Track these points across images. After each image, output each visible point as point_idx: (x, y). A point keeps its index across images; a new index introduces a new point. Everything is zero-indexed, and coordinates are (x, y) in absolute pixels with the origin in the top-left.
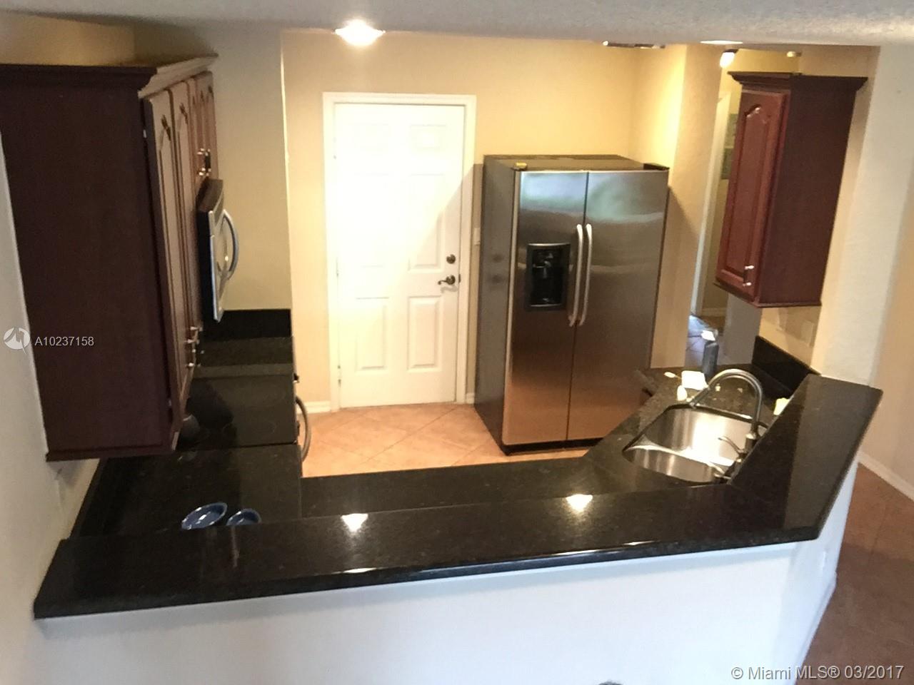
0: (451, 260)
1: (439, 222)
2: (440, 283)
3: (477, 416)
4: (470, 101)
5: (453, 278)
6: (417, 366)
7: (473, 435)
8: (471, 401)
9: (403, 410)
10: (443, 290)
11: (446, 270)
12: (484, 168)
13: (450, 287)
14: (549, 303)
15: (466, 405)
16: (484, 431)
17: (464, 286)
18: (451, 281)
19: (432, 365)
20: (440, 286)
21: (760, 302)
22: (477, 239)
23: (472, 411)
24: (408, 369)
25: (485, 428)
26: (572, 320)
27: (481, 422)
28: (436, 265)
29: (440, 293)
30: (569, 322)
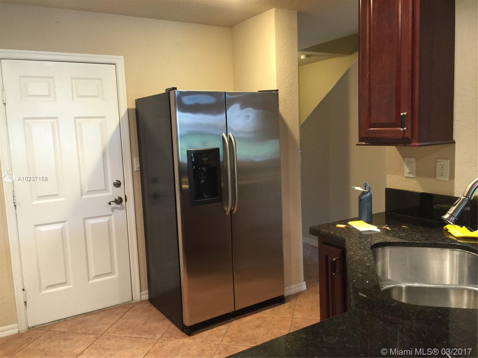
0: (118, 184)
1: (104, 155)
2: (110, 204)
3: (154, 309)
4: (120, 60)
5: (121, 199)
6: (96, 277)
7: (155, 324)
8: (146, 297)
9: (88, 317)
10: (113, 210)
11: (113, 193)
12: (137, 110)
13: (119, 206)
14: (208, 198)
15: (142, 302)
16: (164, 319)
17: (130, 204)
18: (119, 201)
19: (111, 273)
20: (109, 207)
21: (419, 142)
22: (137, 166)
23: (148, 305)
24: (89, 280)
25: (163, 316)
26: (228, 209)
27: (159, 312)
28: (105, 190)
29: (111, 213)
30: (225, 212)
